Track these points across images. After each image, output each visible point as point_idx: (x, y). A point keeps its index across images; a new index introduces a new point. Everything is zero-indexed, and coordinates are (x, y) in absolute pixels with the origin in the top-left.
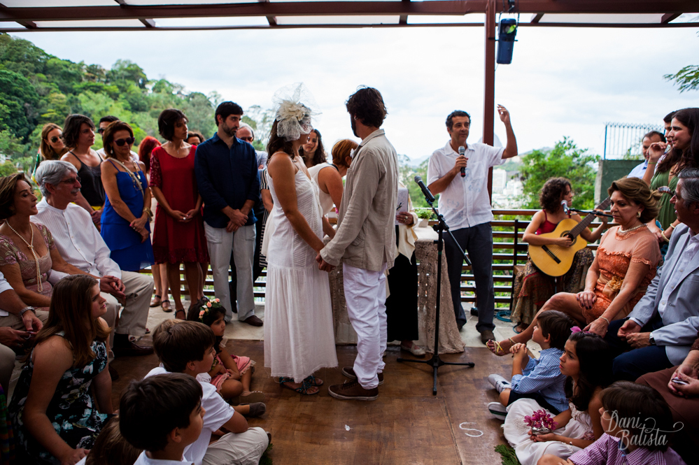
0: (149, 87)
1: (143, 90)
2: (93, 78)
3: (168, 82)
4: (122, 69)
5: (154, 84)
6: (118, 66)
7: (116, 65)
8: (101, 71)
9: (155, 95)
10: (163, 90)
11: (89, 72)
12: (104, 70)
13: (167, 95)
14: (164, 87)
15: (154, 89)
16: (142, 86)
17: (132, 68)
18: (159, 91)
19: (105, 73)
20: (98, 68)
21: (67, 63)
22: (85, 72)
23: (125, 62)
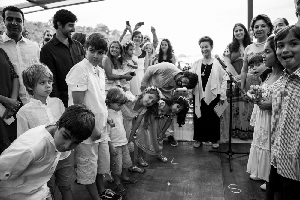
0: (110, 33)
1: (108, 35)
2: (89, 32)
3: (117, 31)
4: (99, 27)
5: (112, 32)
6: (98, 26)
7: (97, 26)
8: (92, 29)
9: (113, 36)
10: (116, 34)
11: (87, 30)
12: (93, 28)
13: (117, 36)
14: (116, 33)
15: (112, 34)
16: (108, 33)
17: (103, 26)
18: (114, 35)
19: (93, 30)
20: (91, 28)
21: (79, 27)
22: (86, 30)
23: (100, 24)
